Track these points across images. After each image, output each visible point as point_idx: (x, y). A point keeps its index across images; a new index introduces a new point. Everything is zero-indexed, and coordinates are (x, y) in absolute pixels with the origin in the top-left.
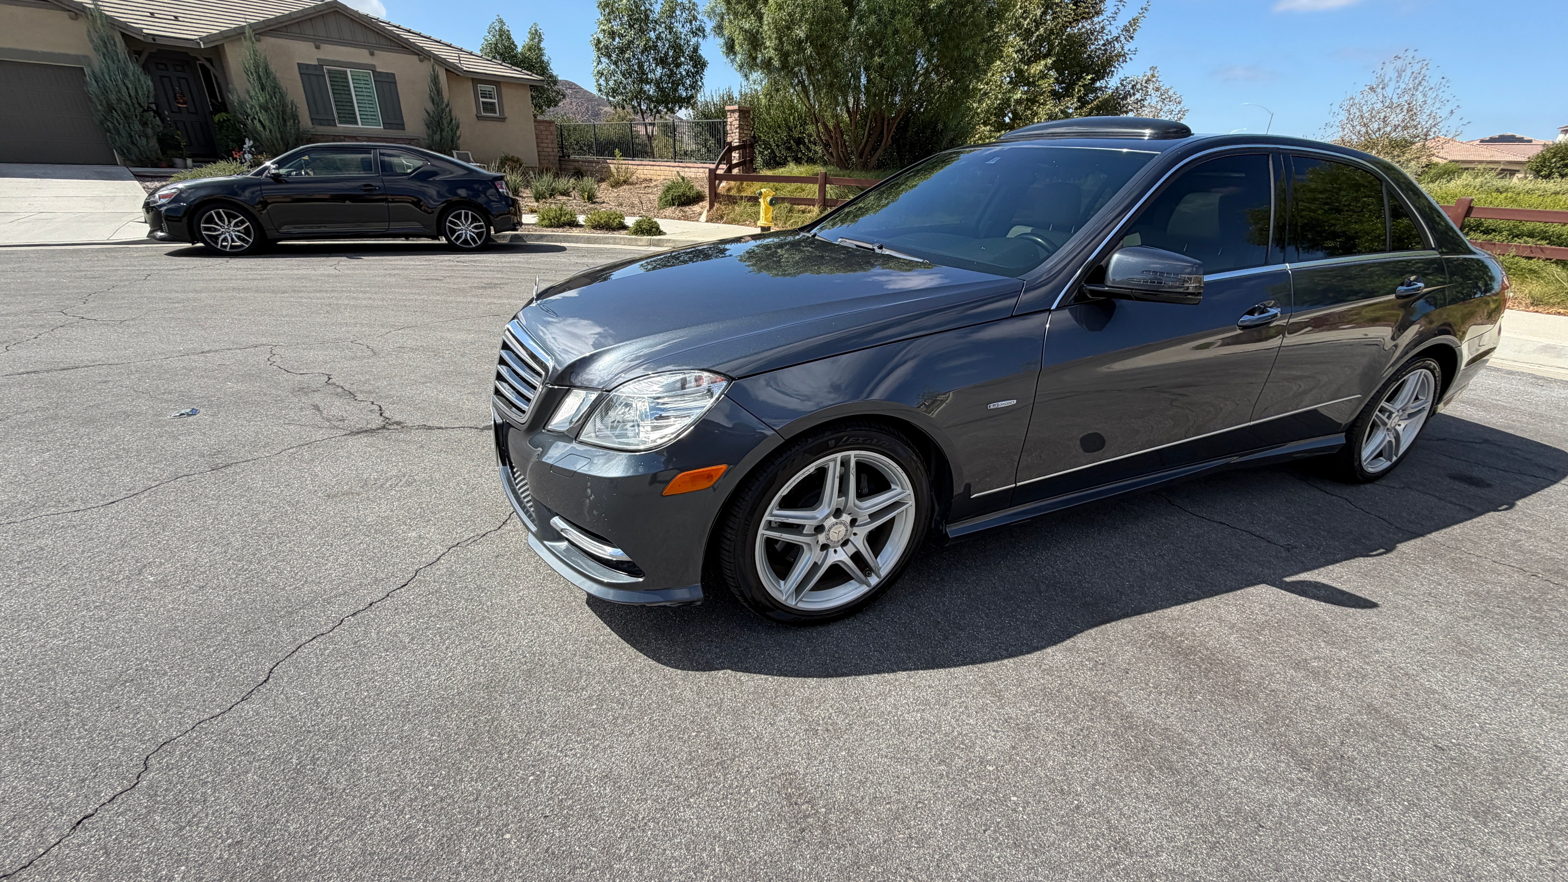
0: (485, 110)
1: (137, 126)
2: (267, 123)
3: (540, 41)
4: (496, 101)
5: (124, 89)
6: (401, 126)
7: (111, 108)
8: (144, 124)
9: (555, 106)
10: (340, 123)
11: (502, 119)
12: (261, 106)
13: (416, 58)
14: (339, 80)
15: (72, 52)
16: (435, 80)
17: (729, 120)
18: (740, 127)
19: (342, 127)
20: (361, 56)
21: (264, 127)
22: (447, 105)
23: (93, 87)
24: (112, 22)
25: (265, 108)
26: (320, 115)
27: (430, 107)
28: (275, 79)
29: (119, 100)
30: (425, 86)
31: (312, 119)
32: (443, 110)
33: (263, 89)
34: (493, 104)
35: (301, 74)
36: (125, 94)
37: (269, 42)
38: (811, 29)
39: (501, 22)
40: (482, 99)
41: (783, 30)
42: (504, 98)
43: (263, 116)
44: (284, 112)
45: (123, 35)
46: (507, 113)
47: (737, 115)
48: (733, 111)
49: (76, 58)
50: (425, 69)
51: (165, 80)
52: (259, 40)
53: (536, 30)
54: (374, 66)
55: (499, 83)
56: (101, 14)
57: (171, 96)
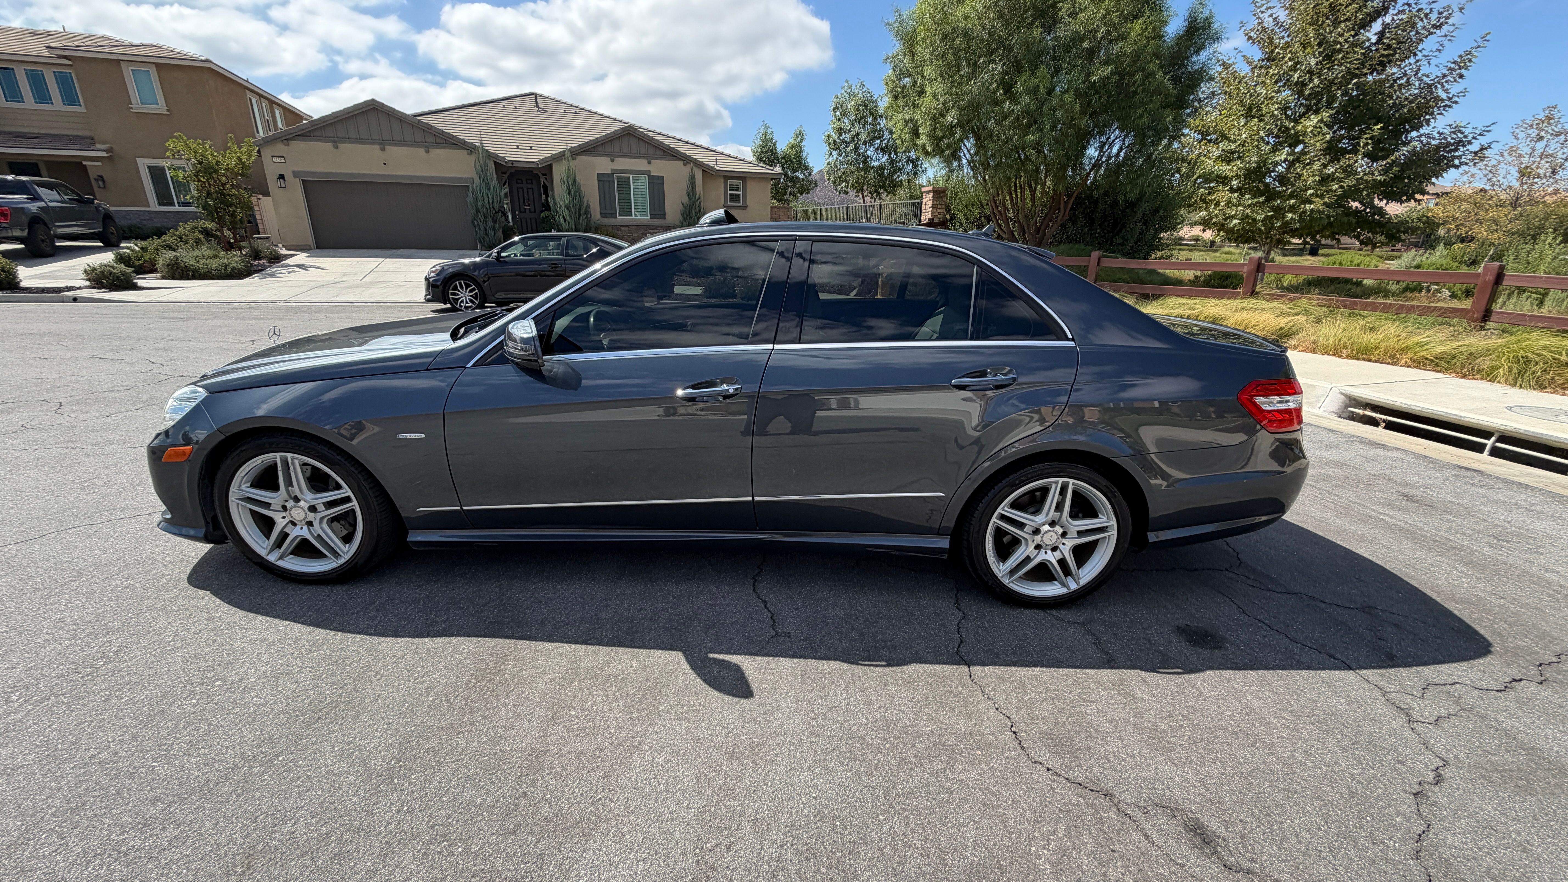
0: (731, 200)
1: (490, 223)
2: (568, 218)
3: (802, 140)
4: (741, 193)
5: (486, 199)
6: (663, 216)
7: (478, 211)
8: (495, 222)
9: (807, 193)
10: (620, 215)
11: (745, 207)
12: (566, 207)
13: (681, 163)
14: (624, 184)
15: (465, 176)
16: (692, 179)
17: (924, 200)
18: (934, 207)
19: (621, 219)
20: (641, 164)
21: (565, 221)
22: (699, 198)
23: (470, 197)
24: (489, 155)
25: (568, 207)
26: (607, 211)
27: (686, 200)
28: (579, 185)
29: (483, 206)
30: (684, 185)
31: (601, 214)
32: (694, 203)
33: (569, 193)
34: (738, 195)
35: (599, 181)
36: (486, 202)
37: (581, 158)
38: (960, 115)
39: (767, 128)
40: (729, 192)
41: (935, 119)
42: (748, 190)
43: (566, 213)
44: (580, 210)
45: (495, 163)
46: (749, 202)
47: (931, 195)
48: (928, 192)
49: (466, 180)
50: (684, 171)
51: (520, 190)
52: (574, 159)
53: (800, 132)
54: (650, 171)
55: (745, 178)
56: (483, 149)
57: (522, 200)
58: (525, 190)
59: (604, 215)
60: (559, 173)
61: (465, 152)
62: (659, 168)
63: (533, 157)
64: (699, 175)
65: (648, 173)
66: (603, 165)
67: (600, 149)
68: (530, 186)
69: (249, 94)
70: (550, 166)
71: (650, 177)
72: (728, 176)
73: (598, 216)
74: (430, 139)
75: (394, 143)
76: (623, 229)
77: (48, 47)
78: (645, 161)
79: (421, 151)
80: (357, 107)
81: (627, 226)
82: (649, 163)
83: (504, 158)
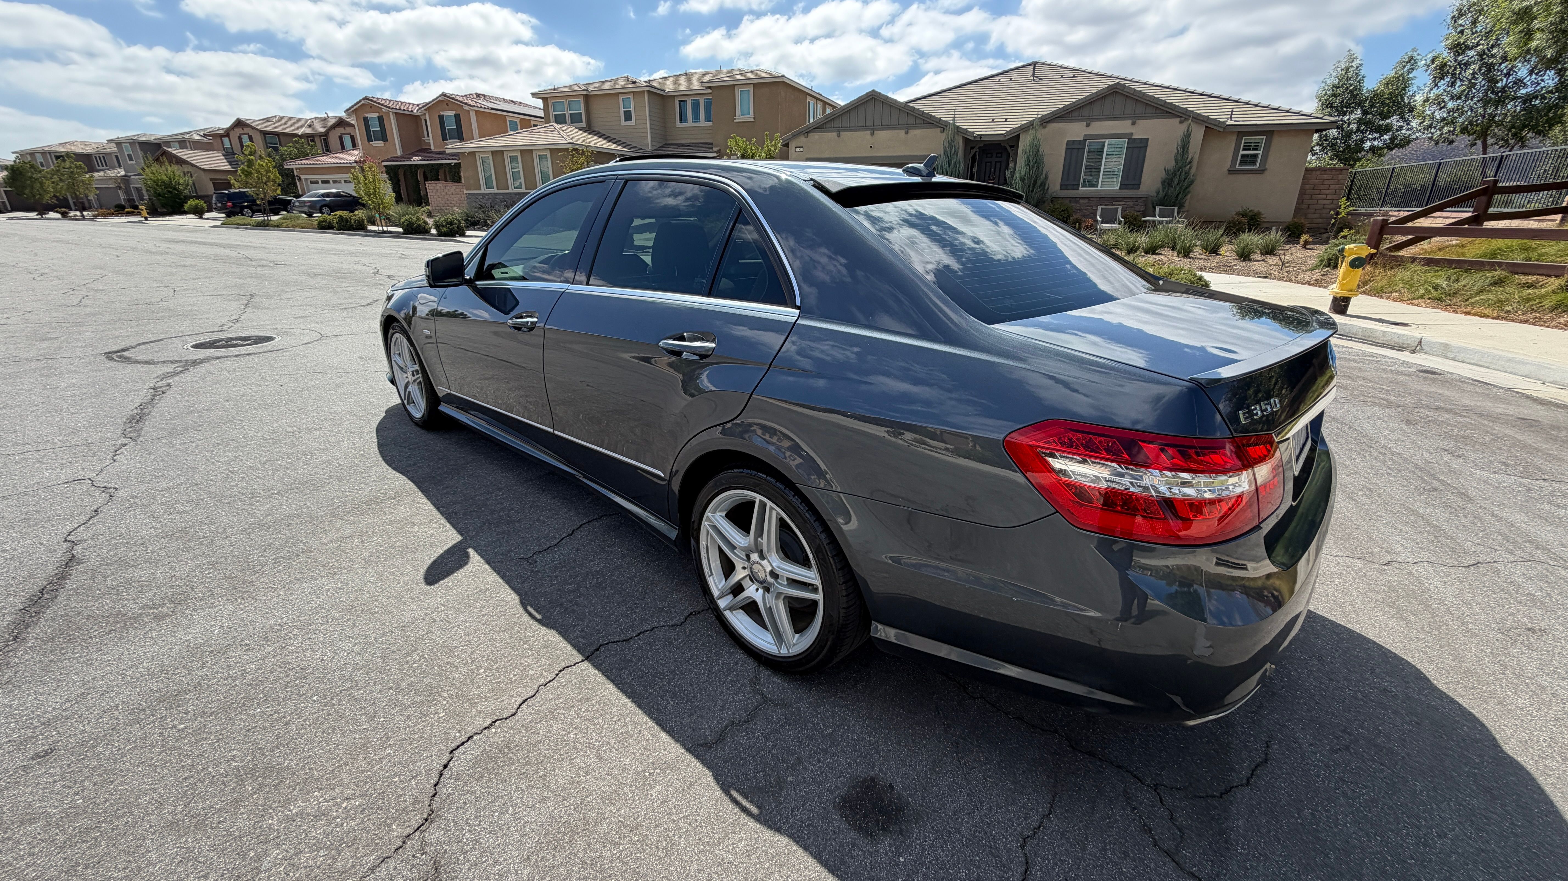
58: (993, 163)
59: (1064, 187)
60: (1024, 143)
61: (939, 130)
62: (1143, 129)
63: (1000, 129)
64: (1198, 133)
65: (1129, 136)
66: (1076, 131)
67: (1076, 114)
68: (998, 159)
69: (809, 99)
70: (1018, 136)
71: (1131, 140)
72: (1242, 131)
73: (1058, 187)
74: (911, 120)
75: (882, 128)
76: (1081, 201)
77: (702, 82)
78: (1129, 122)
79: (902, 133)
80: (860, 99)
81: (1088, 198)
82: (1133, 124)
83: (973, 133)
